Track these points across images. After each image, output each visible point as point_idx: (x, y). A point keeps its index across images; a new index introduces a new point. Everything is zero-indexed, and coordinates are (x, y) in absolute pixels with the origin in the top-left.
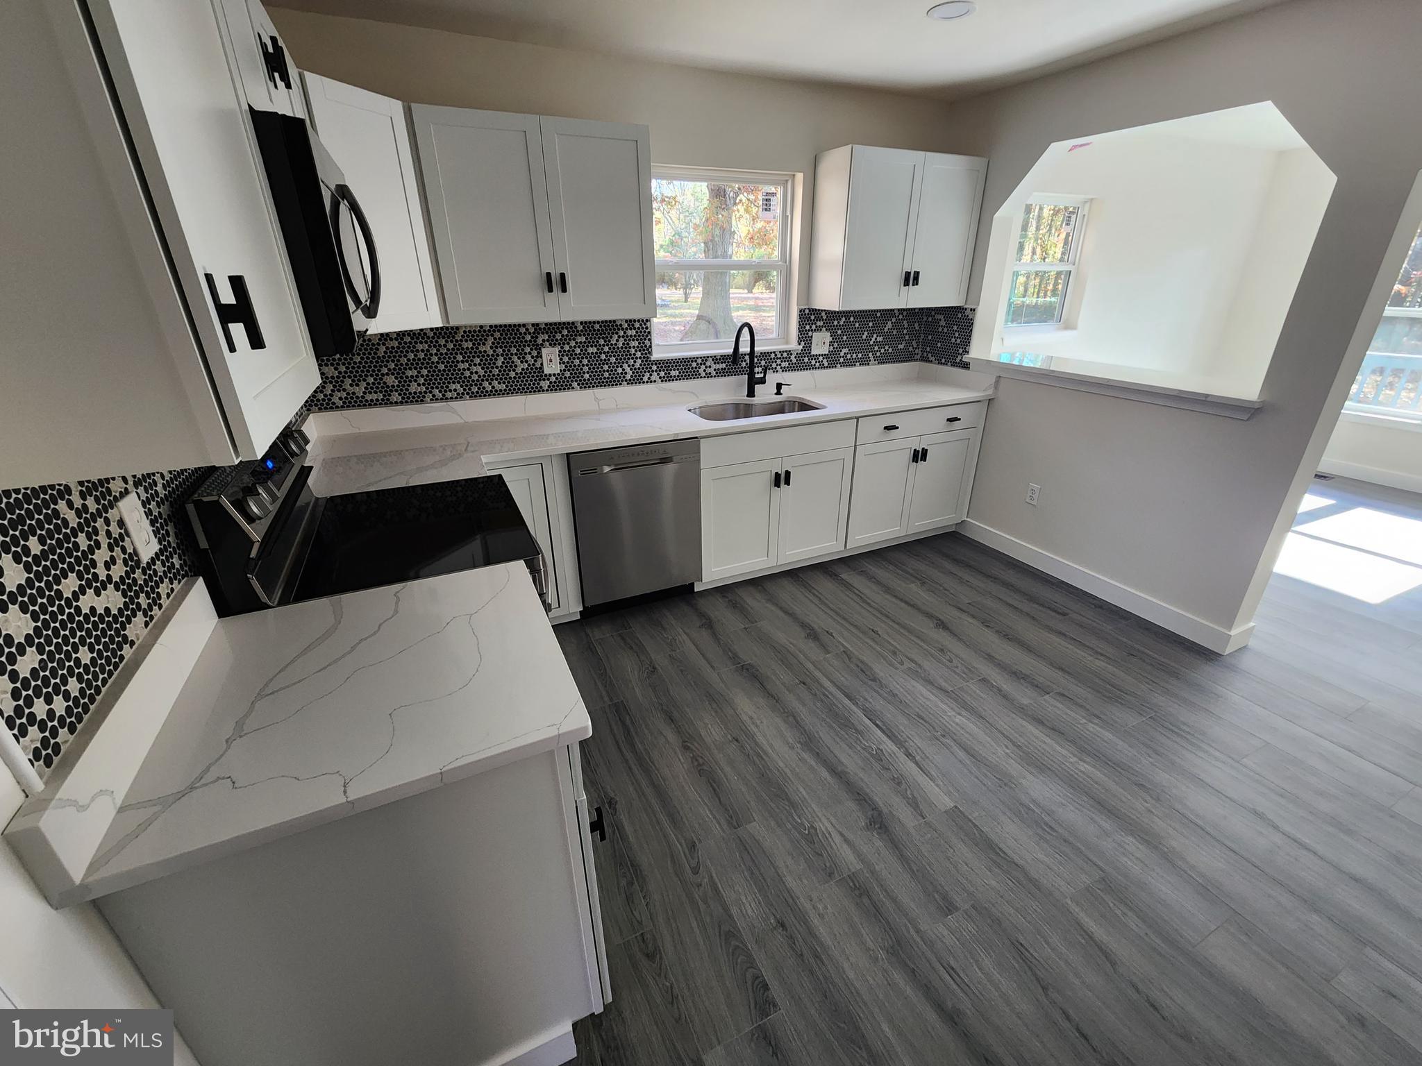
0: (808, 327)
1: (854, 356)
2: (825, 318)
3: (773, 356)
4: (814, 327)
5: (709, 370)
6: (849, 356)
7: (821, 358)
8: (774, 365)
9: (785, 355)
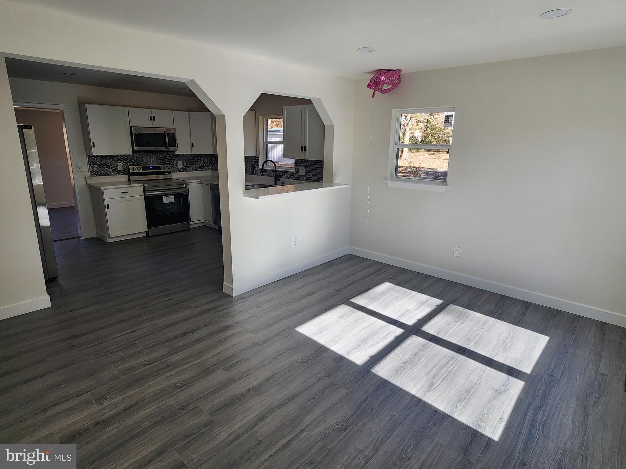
0: (298, 165)
1: (315, 178)
2: (303, 162)
3: (288, 173)
4: (300, 165)
5: (272, 174)
6: (313, 178)
7: (303, 177)
8: (288, 176)
9: (292, 173)
